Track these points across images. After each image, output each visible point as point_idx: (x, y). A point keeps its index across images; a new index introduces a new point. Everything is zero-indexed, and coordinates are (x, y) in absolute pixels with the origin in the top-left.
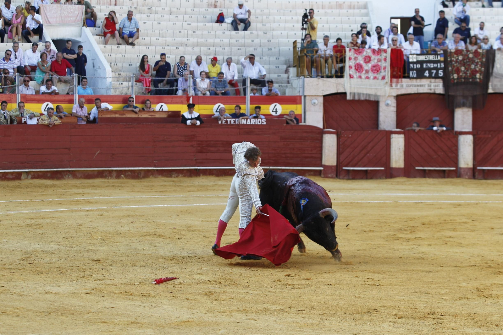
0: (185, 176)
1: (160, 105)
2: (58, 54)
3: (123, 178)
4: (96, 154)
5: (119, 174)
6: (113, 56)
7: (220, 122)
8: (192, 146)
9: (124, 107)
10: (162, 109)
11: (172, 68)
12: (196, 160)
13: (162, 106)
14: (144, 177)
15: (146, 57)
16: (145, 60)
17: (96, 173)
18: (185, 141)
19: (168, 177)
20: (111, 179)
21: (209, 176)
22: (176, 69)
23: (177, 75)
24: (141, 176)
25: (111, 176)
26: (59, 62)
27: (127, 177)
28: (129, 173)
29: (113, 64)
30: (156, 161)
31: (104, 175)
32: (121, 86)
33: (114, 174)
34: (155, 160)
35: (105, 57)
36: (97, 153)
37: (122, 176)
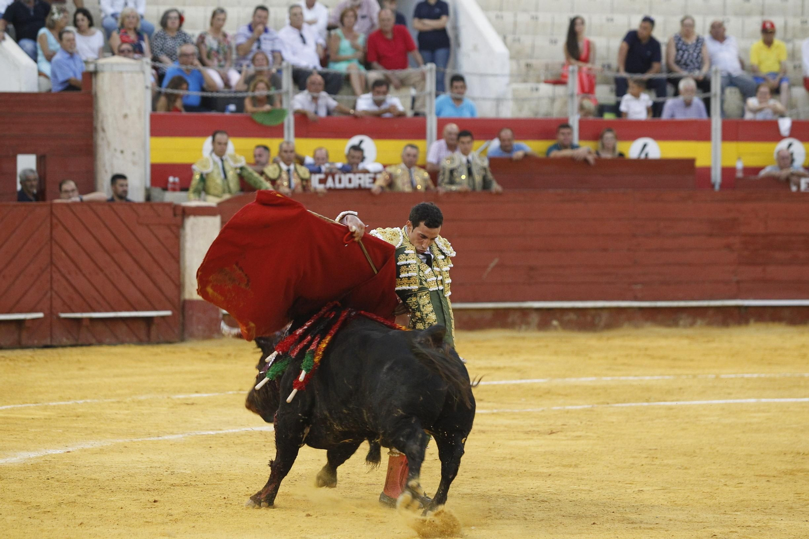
0: (710, 324)
1: (640, 142)
2: (383, 13)
3: (555, 328)
4: (486, 267)
5: (546, 319)
6: (508, 17)
7: (794, 189)
8: (729, 247)
9: (550, 150)
10: (647, 155)
11: (663, 49)
12: (738, 282)
13: (645, 146)
14: (609, 326)
15: (578, 21)
16: (578, 28)
17: (488, 316)
18: (711, 235)
19: (669, 326)
20: (526, 330)
21: (771, 325)
22: (673, 51)
23: (676, 67)
24: (602, 324)
25: (528, 324)
26: (387, 32)
27: (567, 325)
28: (572, 316)
29: (510, 38)
30: (639, 287)
31: (510, 320)
32: (535, 94)
33: (535, 318)
34: (636, 283)
35: (489, 20)
36: (492, 265)
37: (555, 323)
